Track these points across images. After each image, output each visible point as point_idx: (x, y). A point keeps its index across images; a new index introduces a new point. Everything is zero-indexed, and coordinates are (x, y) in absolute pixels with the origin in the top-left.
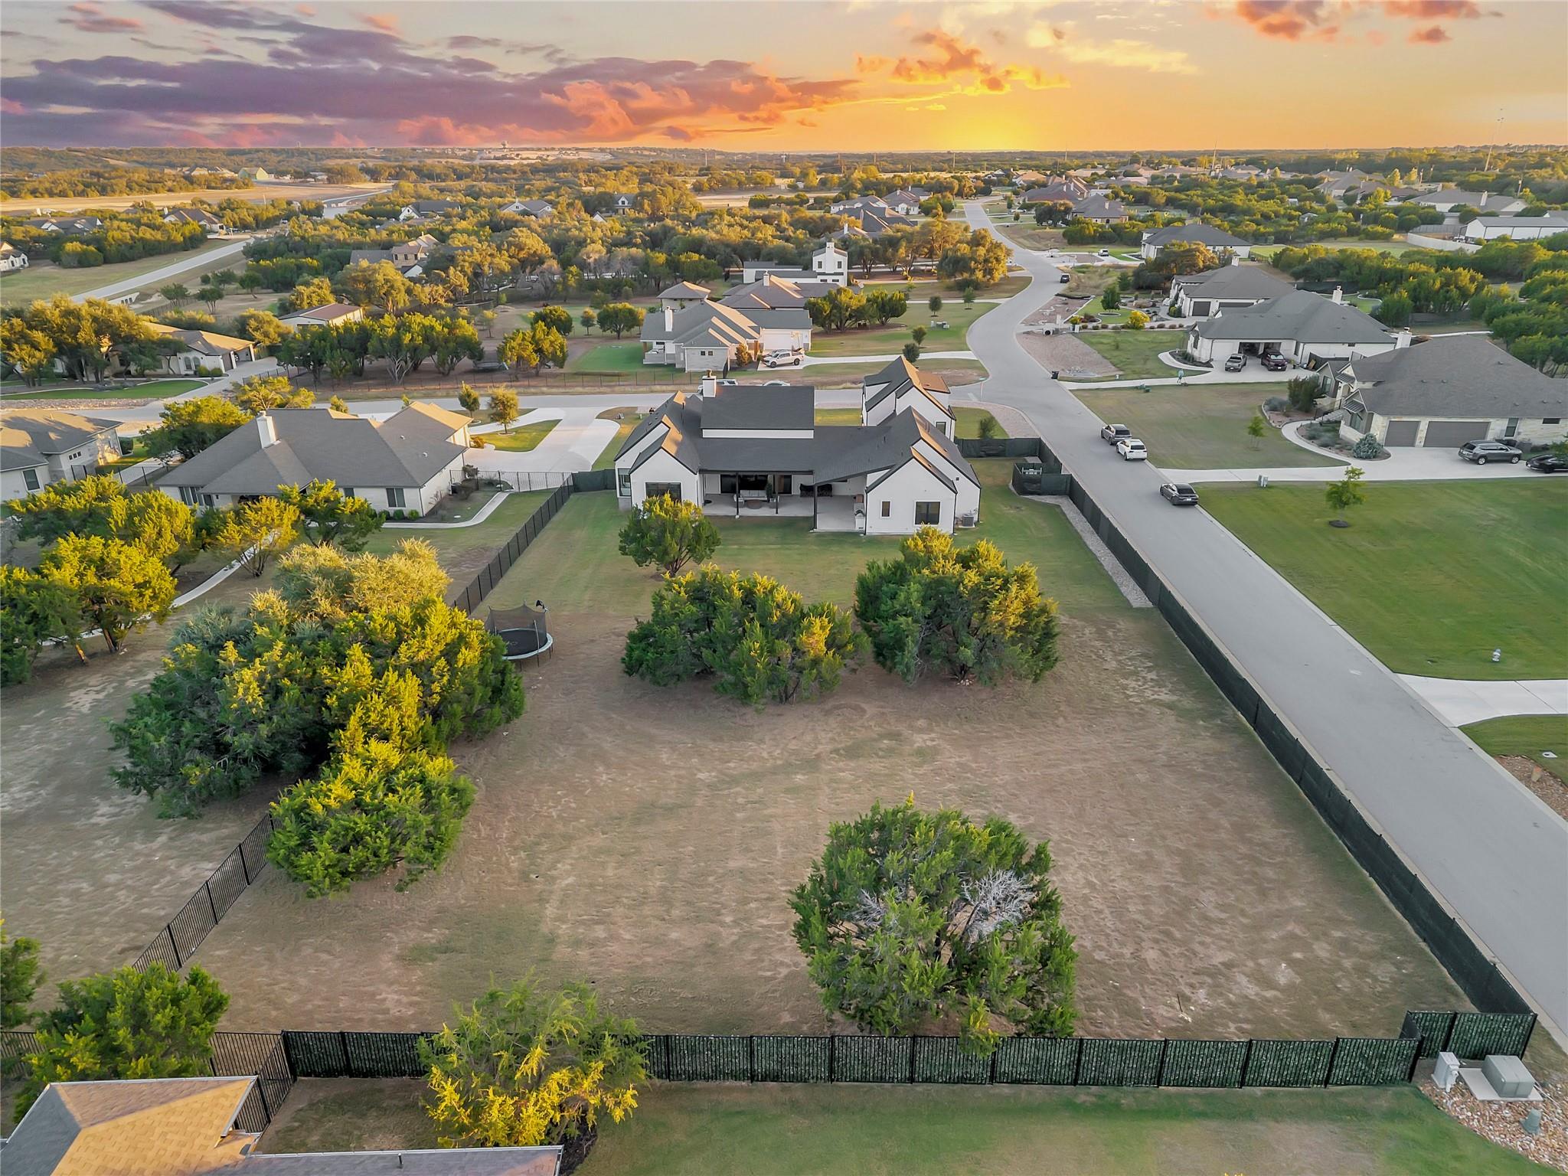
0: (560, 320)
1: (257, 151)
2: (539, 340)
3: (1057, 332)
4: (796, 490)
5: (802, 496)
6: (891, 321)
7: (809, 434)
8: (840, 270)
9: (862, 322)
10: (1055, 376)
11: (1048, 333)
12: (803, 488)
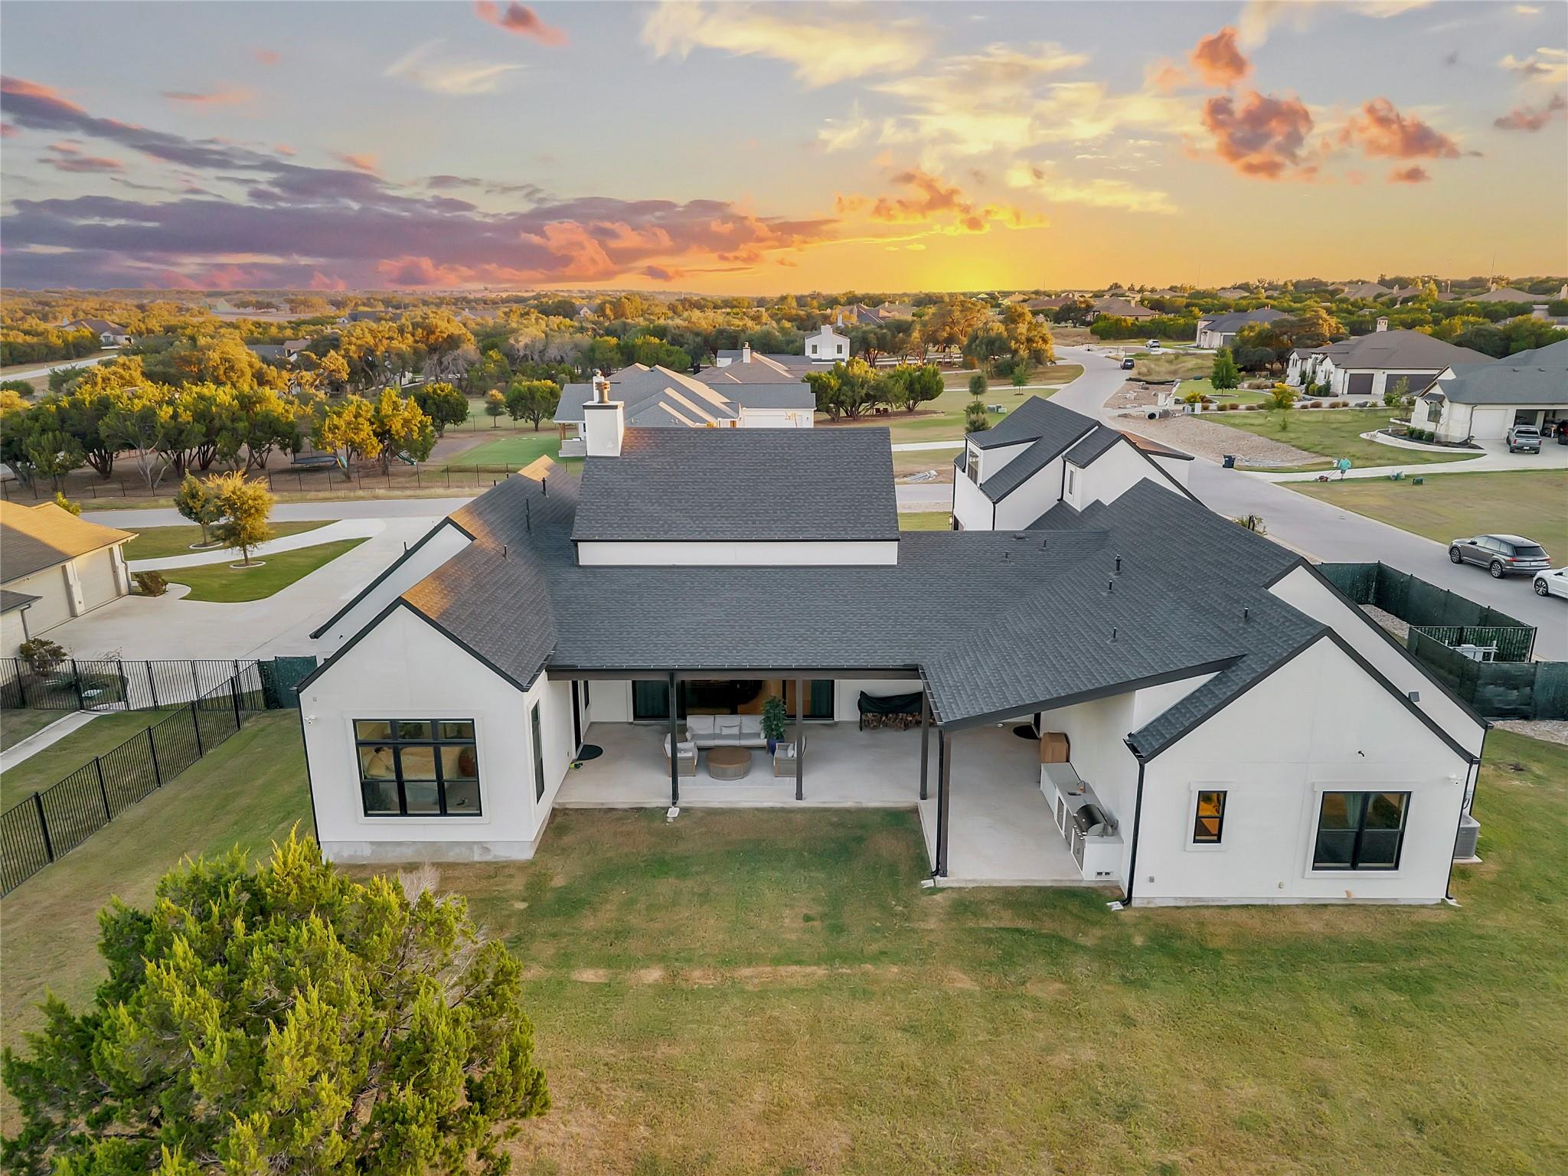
0: (448, 402)
1: (238, 292)
2: (387, 416)
3: (1165, 415)
4: (845, 709)
5: (863, 725)
6: (922, 405)
7: (885, 554)
8: (840, 356)
9: (881, 406)
10: (1230, 463)
11: (1152, 416)
12: (867, 703)
